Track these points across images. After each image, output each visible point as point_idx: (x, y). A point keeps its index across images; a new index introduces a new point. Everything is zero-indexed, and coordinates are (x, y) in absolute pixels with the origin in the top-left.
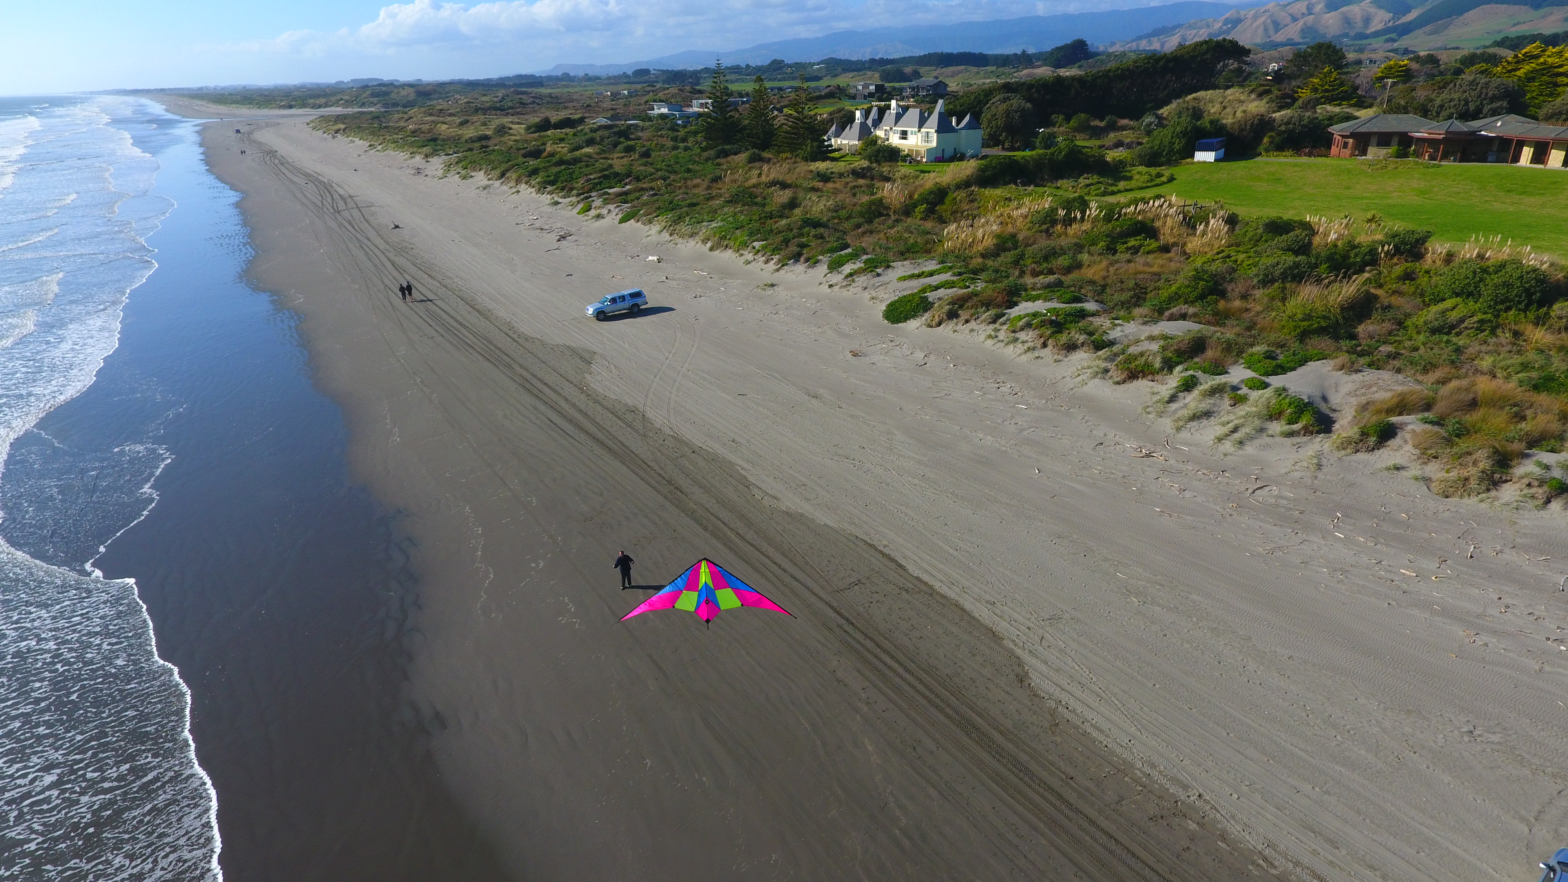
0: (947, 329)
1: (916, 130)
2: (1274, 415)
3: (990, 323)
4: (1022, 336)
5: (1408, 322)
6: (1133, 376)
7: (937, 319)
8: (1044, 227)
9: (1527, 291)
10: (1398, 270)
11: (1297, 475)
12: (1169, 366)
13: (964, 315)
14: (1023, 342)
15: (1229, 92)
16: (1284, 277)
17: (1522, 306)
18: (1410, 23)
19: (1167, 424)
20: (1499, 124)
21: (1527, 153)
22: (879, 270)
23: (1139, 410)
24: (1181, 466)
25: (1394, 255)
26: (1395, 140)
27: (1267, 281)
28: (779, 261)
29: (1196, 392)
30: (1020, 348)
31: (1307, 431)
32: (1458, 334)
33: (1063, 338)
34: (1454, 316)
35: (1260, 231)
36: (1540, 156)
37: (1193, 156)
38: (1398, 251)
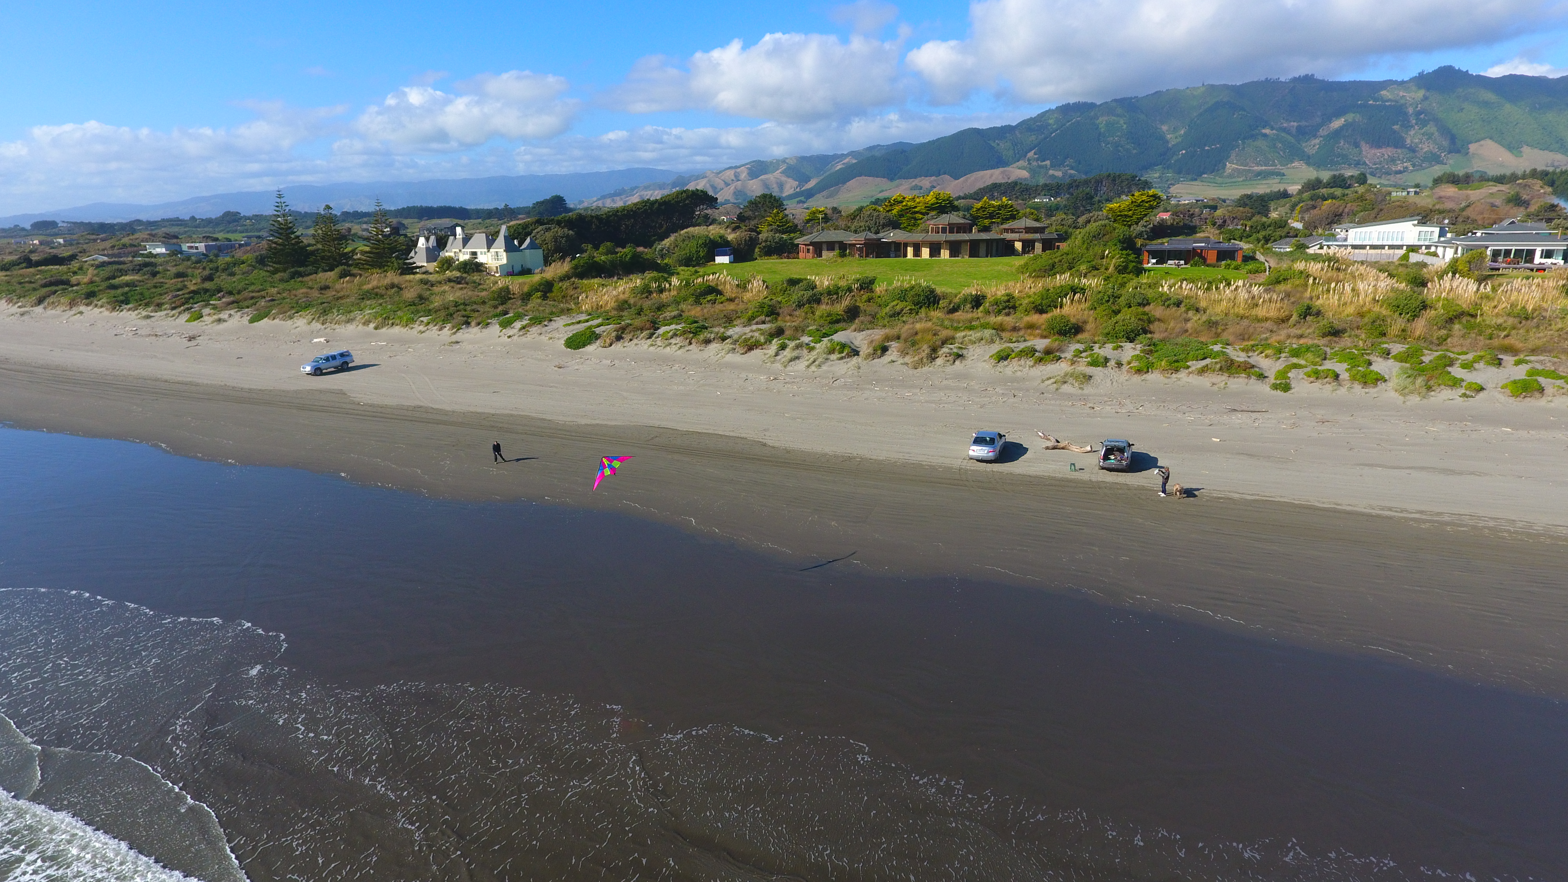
0: (618, 347)
1: (486, 250)
2: (831, 351)
3: (648, 338)
4: (673, 341)
5: (878, 316)
6: (750, 349)
7: (608, 341)
8: (644, 296)
9: (927, 297)
10: (865, 297)
11: (850, 373)
12: (769, 341)
13: (628, 337)
14: (675, 344)
15: (711, 227)
16: (809, 301)
17: (927, 305)
18: (811, 189)
19: (778, 366)
20: (892, 235)
21: (910, 250)
22: (546, 323)
23: (761, 363)
24: (793, 380)
25: (861, 290)
26: (837, 246)
27: (800, 305)
28: (453, 327)
29: (788, 350)
30: (674, 348)
31: (849, 356)
32: (903, 316)
33: (701, 337)
34: (898, 308)
35: (785, 285)
36: (917, 253)
37: (714, 260)
38: (861, 288)
